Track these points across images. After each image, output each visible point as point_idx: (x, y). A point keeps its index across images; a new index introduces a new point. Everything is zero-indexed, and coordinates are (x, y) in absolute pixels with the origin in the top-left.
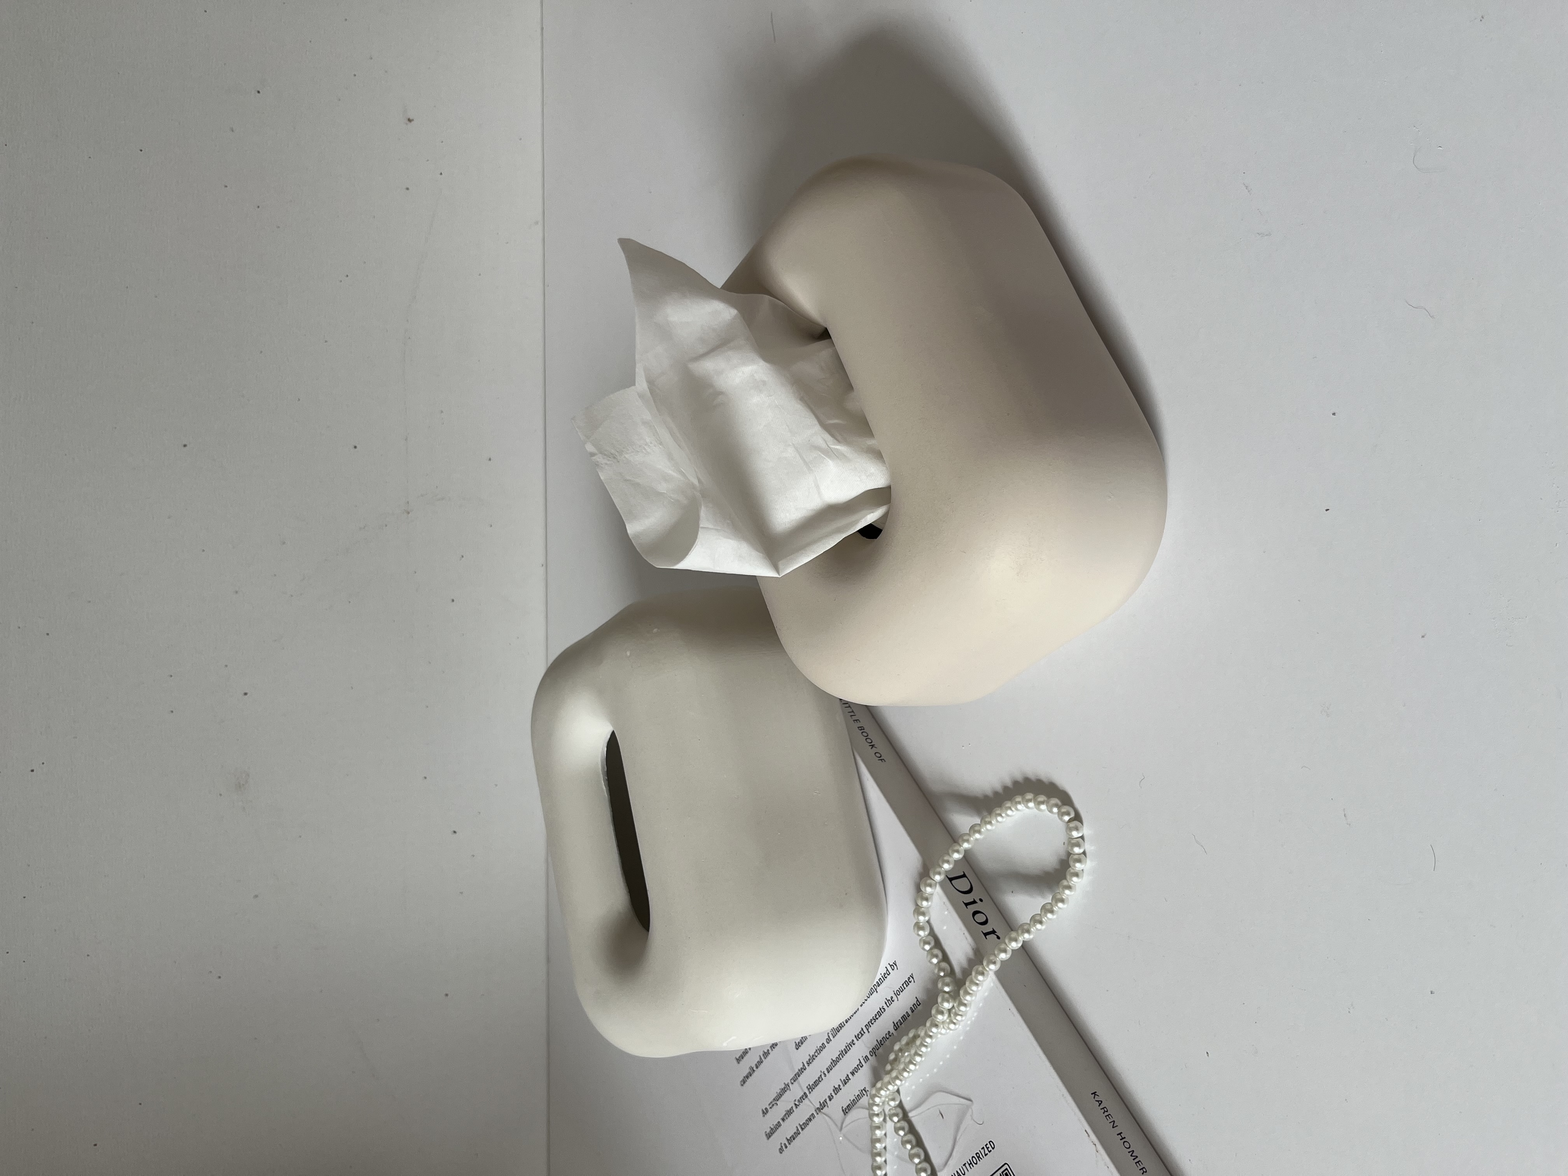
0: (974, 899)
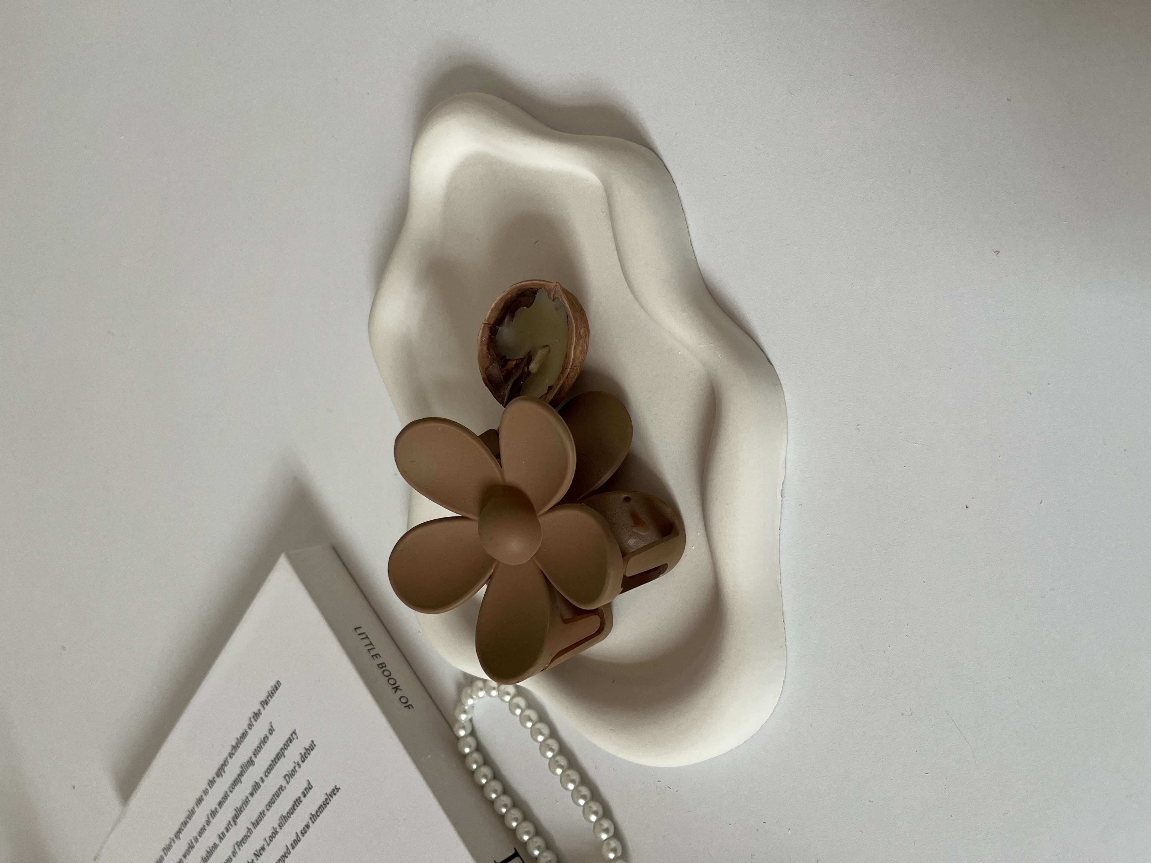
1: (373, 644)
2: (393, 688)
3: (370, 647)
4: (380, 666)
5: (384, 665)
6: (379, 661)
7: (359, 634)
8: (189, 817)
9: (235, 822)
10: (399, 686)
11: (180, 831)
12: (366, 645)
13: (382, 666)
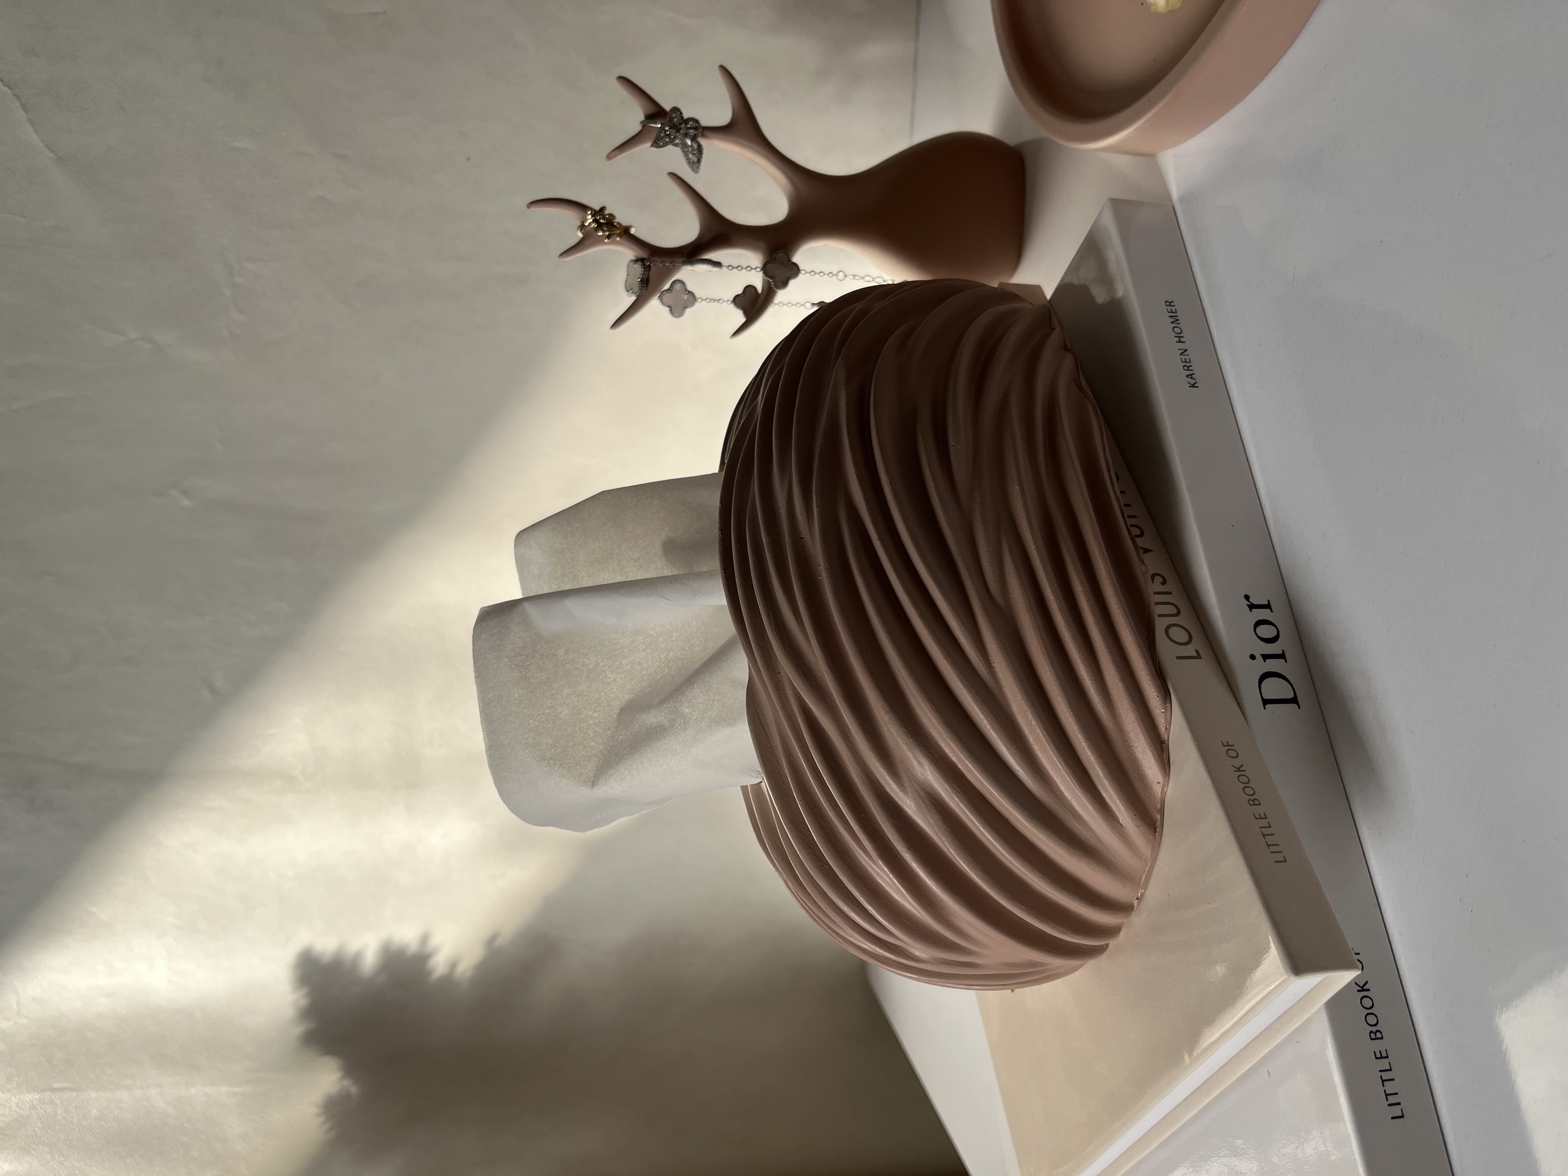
0: (1265, 662)
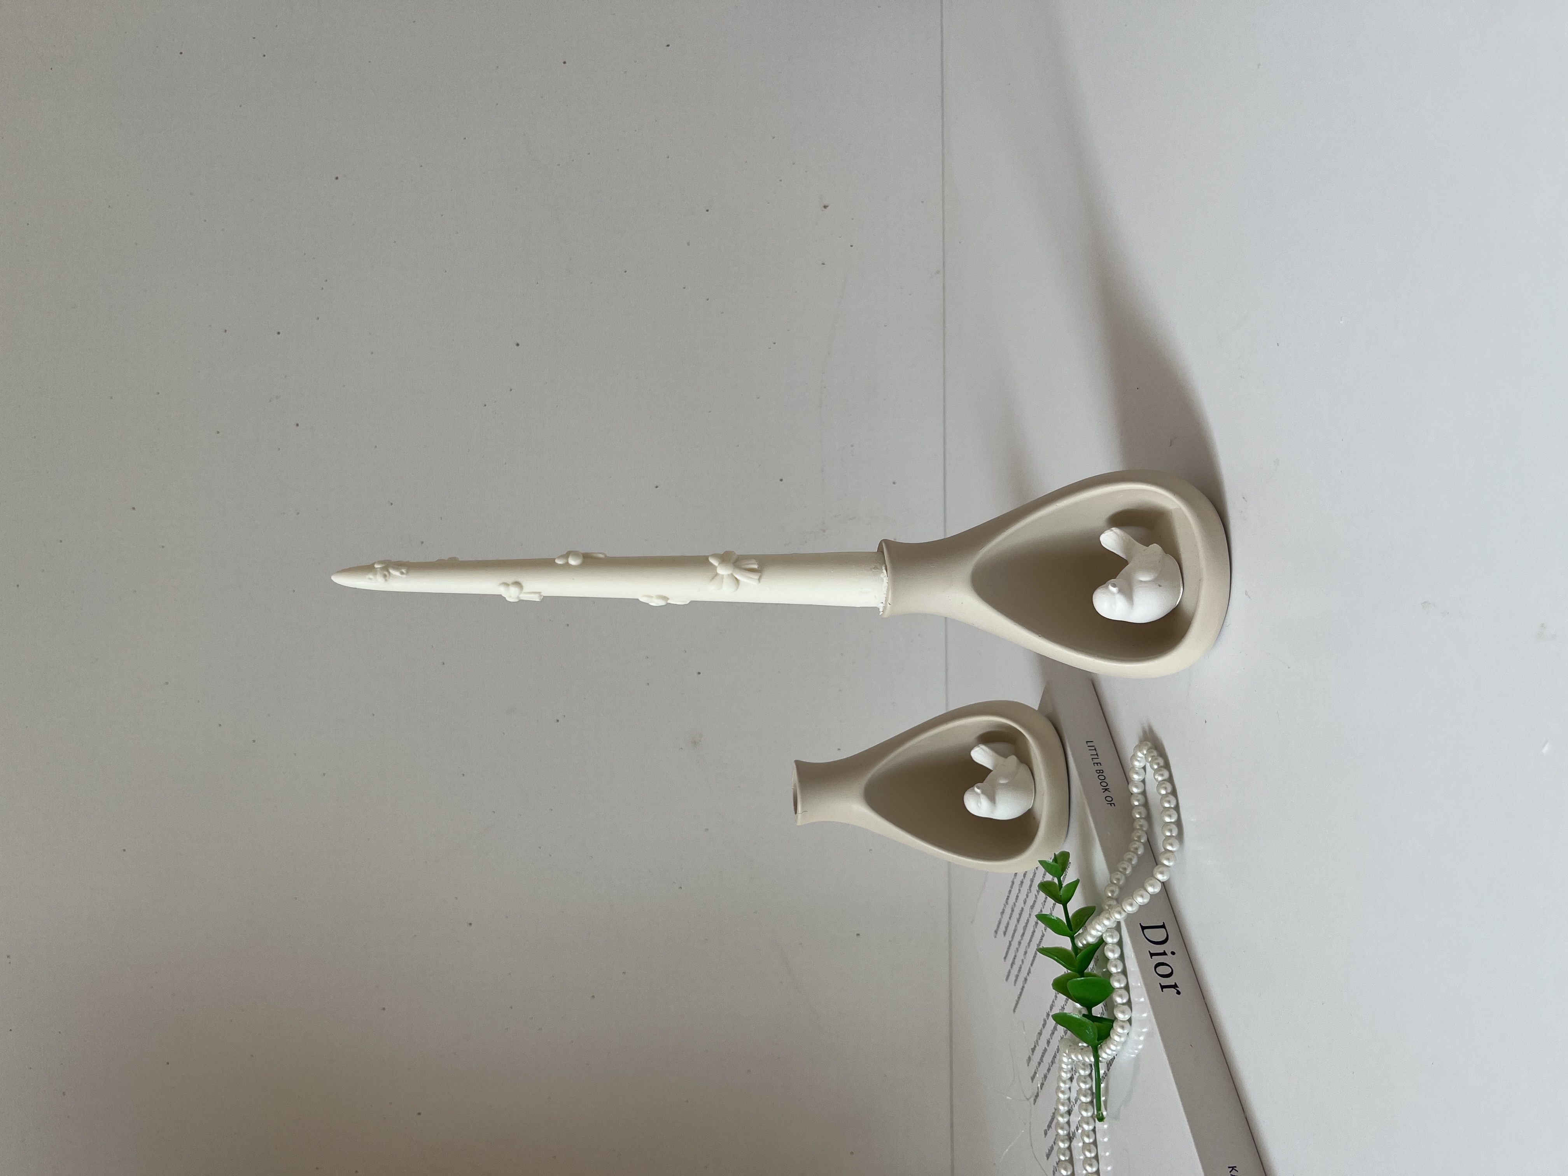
1: (1098, 755)
2: (1103, 789)
3: (1096, 757)
4: (1098, 772)
5: (1101, 771)
6: (1099, 768)
7: (1089, 746)
8: (1012, 887)
9: (1030, 890)
10: (1108, 789)
11: (1007, 899)
12: (1091, 755)
13: (1100, 772)
